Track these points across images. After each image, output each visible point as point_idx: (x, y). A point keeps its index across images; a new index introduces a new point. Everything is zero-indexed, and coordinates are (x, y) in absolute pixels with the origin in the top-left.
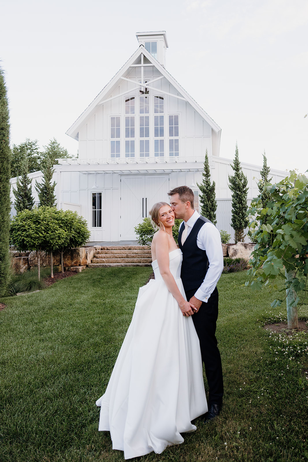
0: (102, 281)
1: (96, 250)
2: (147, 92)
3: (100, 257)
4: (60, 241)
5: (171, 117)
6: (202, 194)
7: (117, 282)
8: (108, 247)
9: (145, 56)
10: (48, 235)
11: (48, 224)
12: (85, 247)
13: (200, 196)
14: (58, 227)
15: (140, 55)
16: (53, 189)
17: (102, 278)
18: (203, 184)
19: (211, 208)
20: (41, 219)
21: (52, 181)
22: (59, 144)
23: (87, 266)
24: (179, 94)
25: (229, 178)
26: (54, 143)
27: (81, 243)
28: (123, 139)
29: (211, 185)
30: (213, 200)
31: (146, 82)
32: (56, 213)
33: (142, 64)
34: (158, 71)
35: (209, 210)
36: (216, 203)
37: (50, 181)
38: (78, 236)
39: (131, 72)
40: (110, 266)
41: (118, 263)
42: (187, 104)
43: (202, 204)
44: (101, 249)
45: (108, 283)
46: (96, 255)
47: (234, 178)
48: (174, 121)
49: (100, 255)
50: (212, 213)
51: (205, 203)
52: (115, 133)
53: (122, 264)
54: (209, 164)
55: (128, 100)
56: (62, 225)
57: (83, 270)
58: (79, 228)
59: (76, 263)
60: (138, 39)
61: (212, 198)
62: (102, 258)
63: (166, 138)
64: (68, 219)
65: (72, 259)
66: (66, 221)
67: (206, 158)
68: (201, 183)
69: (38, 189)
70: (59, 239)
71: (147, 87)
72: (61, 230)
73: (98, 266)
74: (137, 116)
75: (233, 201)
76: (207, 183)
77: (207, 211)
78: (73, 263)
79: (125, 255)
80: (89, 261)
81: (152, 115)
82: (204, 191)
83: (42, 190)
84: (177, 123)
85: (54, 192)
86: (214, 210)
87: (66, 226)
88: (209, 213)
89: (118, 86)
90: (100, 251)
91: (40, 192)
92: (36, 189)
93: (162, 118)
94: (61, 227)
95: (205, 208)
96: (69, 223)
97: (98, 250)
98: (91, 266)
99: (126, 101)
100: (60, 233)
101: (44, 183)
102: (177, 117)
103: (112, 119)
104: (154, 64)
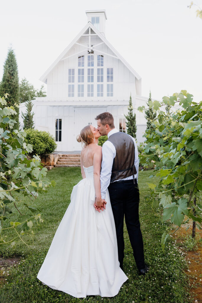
0: (66, 174)
1: (59, 156)
2: (92, 52)
3: (62, 161)
4: (41, 150)
5: (108, 69)
6: (127, 121)
7: (75, 174)
8: (67, 154)
9: (91, 29)
10: (35, 146)
11: (34, 140)
12: (53, 154)
13: (126, 123)
14: (40, 141)
15: (89, 28)
16: (32, 117)
17: (65, 172)
18: (128, 115)
19: (133, 131)
20: (31, 136)
21: (32, 112)
22: (28, 82)
23: (54, 166)
24: (113, 54)
25: (145, 111)
26: (24, 80)
27: (52, 151)
28: (76, 83)
29: (133, 116)
30: (135, 125)
31: (92, 46)
32: (38, 133)
33: (90, 34)
34: (100, 39)
35: (132, 132)
36: (136, 127)
37: (31, 112)
38: (50, 147)
39: (82, 39)
40: (69, 166)
41: (73, 164)
42: (119, 61)
43: (128, 128)
44: (62, 156)
45: (69, 175)
46: (60, 160)
47: (148, 111)
48: (110, 72)
49: (62, 160)
50: (134, 134)
51: (129, 127)
52: (71, 79)
53: (76, 165)
54: (132, 102)
55: (80, 57)
56: (42, 140)
57: (52, 168)
58: (51, 142)
59: (48, 163)
60: (87, 15)
61: (134, 124)
62: (63, 161)
63: (105, 83)
64: (45, 136)
65: (45, 162)
66: (44, 138)
67: (131, 98)
68: (127, 114)
69: (23, 116)
70: (41, 149)
71: (92, 49)
72: (42, 143)
73: (61, 166)
74: (86, 68)
75: (147, 126)
76: (131, 114)
77: (131, 133)
78: (46, 164)
79: (77, 160)
80: (55, 163)
81: (95, 67)
82: (129, 120)
83: (26, 118)
84: (112, 73)
85: (33, 119)
86: (135, 132)
87: (44, 141)
88: (132, 133)
89: (73, 48)
90: (62, 157)
91: (24, 119)
92: (22, 117)
93: (102, 69)
94: (41, 141)
95: (129, 130)
96: (46, 139)
97: (60, 157)
98: (57, 166)
99: (79, 58)
100: (41, 145)
101: (27, 113)
102: (112, 69)
103: (70, 70)
104: (97, 34)
